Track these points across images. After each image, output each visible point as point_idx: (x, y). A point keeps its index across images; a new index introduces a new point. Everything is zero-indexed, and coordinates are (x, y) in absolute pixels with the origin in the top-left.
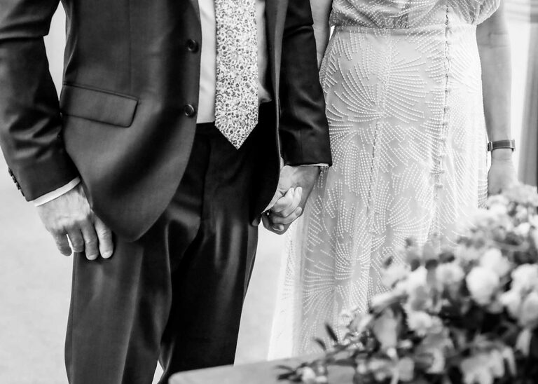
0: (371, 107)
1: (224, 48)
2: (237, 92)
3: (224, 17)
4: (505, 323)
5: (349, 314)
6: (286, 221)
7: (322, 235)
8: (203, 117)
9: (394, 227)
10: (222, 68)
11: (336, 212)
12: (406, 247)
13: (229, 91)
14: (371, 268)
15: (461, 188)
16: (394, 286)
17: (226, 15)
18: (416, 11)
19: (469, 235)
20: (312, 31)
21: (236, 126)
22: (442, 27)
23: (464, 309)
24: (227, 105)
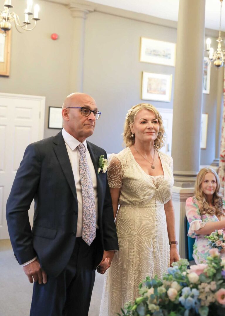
0: (133, 231)
1: (85, 213)
2: (89, 227)
3: (86, 203)
4: (180, 308)
5: (128, 304)
6: (104, 269)
7: (117, 274)
8: (78, 235)
9: (141, 271)
10: (85, 219)
11: (122, 266)
12: (146, 280)
13: (87, 227)
14: (134, 285)
15: (162, 257)
16: (143, 294)
17: (86, 202)
18: (146, 200)
19: (167, 276)
20: (112, 206)
21: (89, 238)
22: (154, 205)
23: (167, 303)
24: (86, 231)
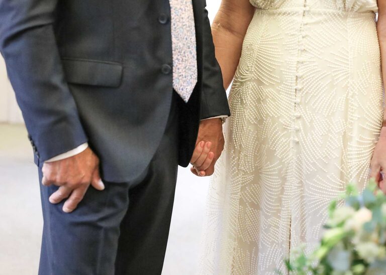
1: (174, 24)
21: (185, 84)
24: (178, 69)
